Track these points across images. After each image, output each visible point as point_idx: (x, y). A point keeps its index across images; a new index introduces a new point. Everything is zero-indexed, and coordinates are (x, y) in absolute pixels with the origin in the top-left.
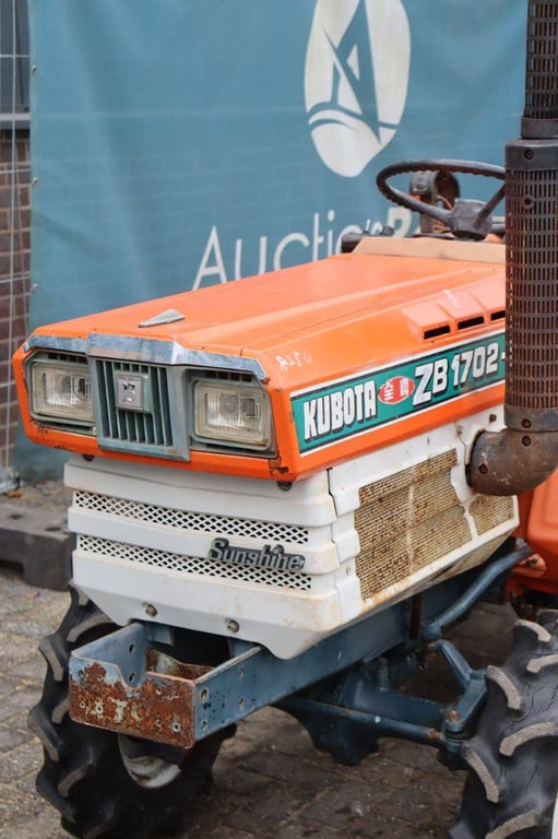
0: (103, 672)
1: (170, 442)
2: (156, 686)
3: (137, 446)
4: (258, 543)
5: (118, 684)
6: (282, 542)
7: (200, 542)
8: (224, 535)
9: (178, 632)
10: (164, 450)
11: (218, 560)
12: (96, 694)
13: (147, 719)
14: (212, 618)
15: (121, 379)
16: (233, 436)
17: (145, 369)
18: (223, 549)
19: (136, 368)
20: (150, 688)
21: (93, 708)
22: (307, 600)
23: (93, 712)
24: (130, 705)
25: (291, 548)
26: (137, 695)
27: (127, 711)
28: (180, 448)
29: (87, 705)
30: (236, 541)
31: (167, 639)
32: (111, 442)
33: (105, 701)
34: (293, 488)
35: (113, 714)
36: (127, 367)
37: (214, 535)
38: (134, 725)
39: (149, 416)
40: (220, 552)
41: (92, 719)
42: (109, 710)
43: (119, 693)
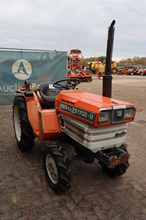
0: (115, 157)
1: (123, 120)
3: (118, 122)
4: (121, 132)
7: (114, 135)
10: (122, 121)
12: (114, 161)
14: (112, 145)
16: (129, 117)
17: (122, 110)
19: (120, 110)
20: (121, 156)
21: (113, 163)
25: (125, 131)
26: (120, 158)
27: (118, 161)
30: (118, 133)
32: (114, 122)
37: (116, 133)
38: (119, 163)
39: (121, 117)
41: (113, 165)
42: (116, 162)
43: (117, 159)
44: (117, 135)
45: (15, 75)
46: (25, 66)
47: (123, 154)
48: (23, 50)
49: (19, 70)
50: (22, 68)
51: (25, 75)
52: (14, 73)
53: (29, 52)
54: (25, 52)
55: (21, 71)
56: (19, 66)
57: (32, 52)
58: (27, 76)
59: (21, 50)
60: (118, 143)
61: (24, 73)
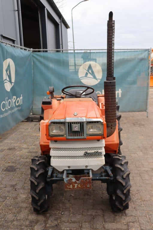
0: (72, 180)
1: (83, 135)
2: (84, 180)
3: (76, 137)
4: (93, 151)
5: (75, 181)
6: (97, 150)
7: (82, 153)
8: (86, 151)
9: (73, 170)
10: (82, 137)
11: (86, 155)
12: (70, 184)
13: (82, 186)
14: (83, 166)
15: (73, 125)
16: (95, 133)
17: (79, 123)
18: (87, 154)
19: (77, 123)
20: (82, 180)
21: (70, 186)
22: (102, 159)
23: (70, 187)
24: (78, 184)
25: (99, 151)
26: (80, 182)
27: (77, 186)
28: (85, 136)
29: (68, 186)
30: (89, 152)
31: (70, 172)
32: (70, 137)
33: (73, 185)
34: (100, 141)
35: (74, 187)
36: (75, 123)
37: (84, 151)
38: (79, 188)
39: (79, 132)
40: (86, 154)
41: (70, 189)
42: (73, 186)
43: (76, 183)
44: (87, 155)
45: (81, 80)
46: (94, 70)
47: (85, 179)
48: (92, 50)
49: (87, 74)
50: (90, 71)
51: (94, 79)
52: (80, 78)
53: (99, 52)
54: (94, 52)
55: (89, 75)
56: (87, 70)
57: (103, 52)
58: (96, 80)
59: (90, 50)
60: (90, 164)
61: (93, 77)
